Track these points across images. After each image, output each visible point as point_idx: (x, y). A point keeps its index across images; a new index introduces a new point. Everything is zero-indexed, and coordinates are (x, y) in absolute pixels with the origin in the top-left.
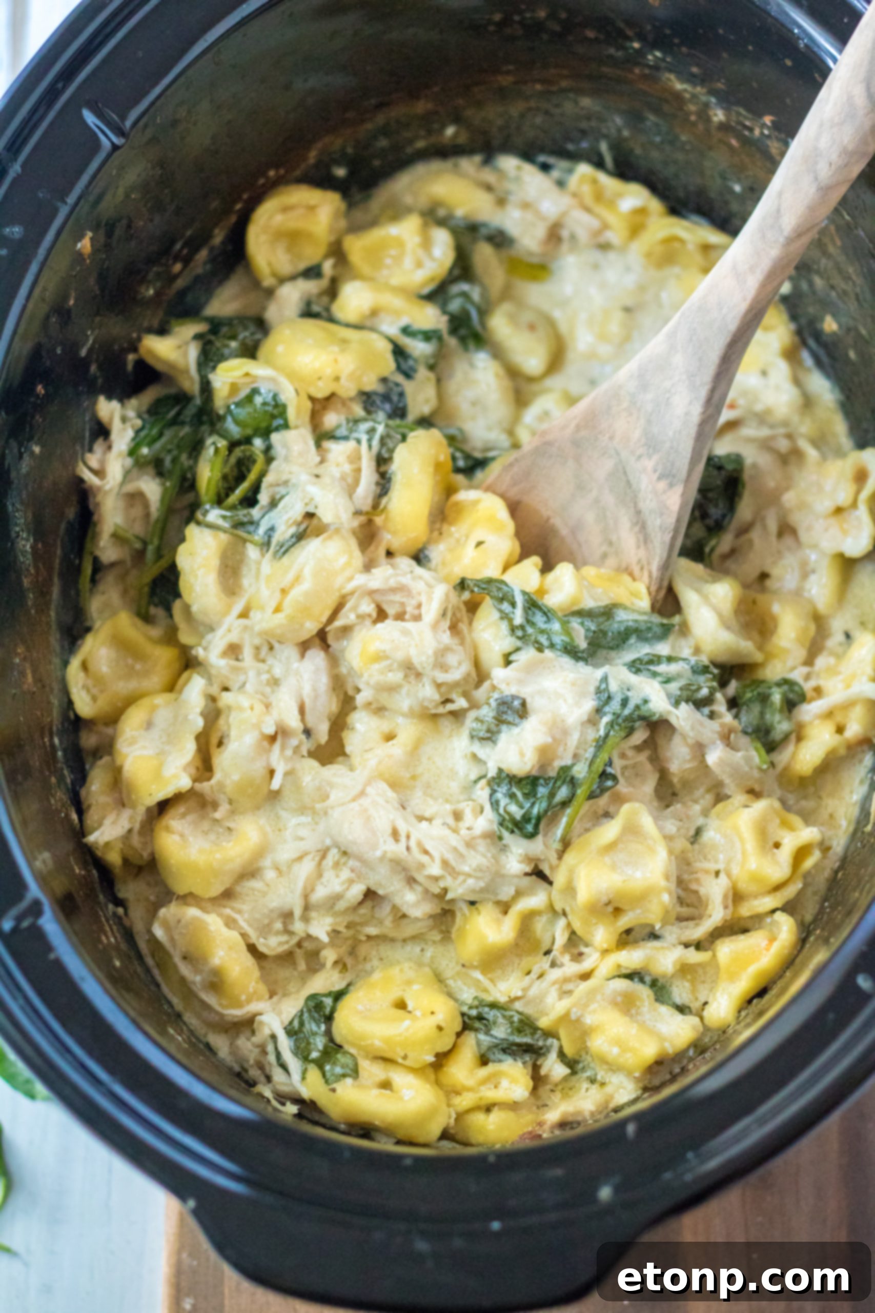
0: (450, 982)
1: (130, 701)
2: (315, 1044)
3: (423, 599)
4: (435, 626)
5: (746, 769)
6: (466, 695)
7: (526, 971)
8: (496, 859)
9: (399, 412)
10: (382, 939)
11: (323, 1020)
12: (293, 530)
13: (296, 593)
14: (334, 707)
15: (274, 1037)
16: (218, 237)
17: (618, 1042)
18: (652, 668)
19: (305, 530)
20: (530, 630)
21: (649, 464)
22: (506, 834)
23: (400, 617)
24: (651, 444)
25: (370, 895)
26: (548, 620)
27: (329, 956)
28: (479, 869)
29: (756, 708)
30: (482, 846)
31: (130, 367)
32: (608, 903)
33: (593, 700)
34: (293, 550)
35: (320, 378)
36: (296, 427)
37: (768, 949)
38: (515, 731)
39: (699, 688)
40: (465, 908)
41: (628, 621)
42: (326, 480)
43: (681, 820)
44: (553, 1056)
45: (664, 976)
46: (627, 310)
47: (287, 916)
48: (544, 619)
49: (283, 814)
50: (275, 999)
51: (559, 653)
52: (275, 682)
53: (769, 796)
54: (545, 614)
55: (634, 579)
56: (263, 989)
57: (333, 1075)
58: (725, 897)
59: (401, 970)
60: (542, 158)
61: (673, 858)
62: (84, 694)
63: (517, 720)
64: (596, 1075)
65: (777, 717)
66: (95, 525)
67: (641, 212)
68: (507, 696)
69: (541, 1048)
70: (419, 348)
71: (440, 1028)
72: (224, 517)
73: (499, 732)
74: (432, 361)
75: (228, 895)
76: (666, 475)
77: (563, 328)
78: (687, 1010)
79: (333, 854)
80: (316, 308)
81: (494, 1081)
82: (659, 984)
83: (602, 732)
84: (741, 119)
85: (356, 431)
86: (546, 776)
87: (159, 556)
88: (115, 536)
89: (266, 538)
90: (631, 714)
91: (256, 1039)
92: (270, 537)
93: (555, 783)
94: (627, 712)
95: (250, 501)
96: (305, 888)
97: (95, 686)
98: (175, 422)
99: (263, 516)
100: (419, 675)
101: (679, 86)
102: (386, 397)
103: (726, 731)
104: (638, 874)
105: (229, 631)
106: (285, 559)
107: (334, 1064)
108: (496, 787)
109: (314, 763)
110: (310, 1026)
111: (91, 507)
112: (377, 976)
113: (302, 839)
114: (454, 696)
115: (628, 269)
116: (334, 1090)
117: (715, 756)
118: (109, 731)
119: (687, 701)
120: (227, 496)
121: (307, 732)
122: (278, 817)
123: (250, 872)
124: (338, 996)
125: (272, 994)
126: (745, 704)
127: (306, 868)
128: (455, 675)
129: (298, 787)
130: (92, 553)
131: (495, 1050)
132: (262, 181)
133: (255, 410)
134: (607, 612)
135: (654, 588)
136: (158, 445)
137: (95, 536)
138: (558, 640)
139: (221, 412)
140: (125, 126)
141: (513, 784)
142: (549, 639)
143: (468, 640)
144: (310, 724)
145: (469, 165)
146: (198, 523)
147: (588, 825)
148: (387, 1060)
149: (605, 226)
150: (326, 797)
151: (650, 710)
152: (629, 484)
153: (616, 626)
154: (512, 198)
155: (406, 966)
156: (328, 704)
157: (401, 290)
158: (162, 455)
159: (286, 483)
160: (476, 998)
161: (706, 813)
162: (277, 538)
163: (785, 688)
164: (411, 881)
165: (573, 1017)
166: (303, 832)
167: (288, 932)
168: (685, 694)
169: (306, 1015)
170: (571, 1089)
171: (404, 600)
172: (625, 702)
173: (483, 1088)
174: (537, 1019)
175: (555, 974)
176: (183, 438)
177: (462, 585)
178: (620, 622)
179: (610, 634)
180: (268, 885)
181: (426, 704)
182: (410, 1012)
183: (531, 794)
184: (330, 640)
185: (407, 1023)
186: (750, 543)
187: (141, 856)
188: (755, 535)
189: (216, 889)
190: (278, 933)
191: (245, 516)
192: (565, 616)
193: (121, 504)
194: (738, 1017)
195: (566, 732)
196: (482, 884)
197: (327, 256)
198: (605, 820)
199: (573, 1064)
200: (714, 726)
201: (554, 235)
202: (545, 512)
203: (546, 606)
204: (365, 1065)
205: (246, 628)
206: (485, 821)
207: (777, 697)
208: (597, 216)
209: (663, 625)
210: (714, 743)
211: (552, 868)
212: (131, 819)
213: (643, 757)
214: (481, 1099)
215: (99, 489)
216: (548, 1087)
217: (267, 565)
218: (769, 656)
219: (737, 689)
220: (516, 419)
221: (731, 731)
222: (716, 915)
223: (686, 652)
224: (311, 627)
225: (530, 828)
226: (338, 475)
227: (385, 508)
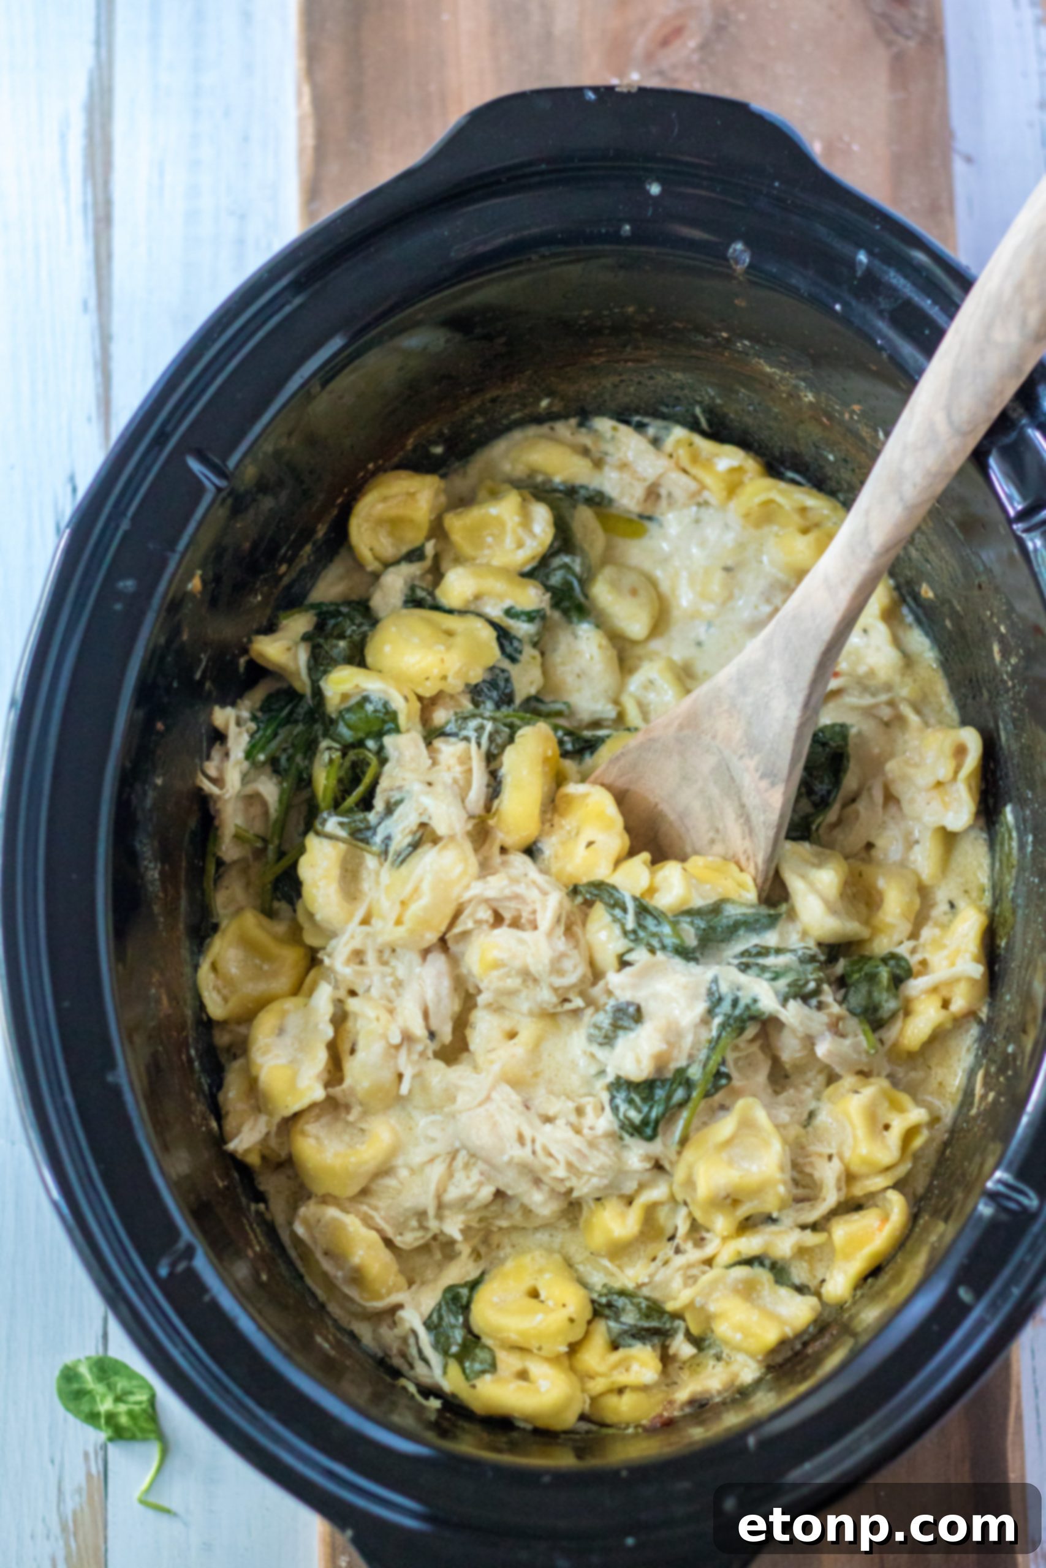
0: (581, 1268)
1: (262, 1004)
2: (454, 1337)
3: (538, 906)
4: (550, 934)
5: (855, 1056)
6: (582, 994)
7: (651, 1256)
8: (618, 1156)
9: (507, 699)
10: (514, 1228)
11: (460, 1311)
12: (408, 839)
13: (415, 909)
14: (457, 1007)
15: (414, 1333)
16: (321, 531)
17: (741, 1328)
18: (762, 961)
19: (421, 839)
20: (642, 934)
21: (752, 763)
22: (626, 1137)
23: (516, 924)
24: (753, 745)
25: (499, 1194)
26: (659, 923)
27: (465, 1249)
28: (602, 1168)
29: (864, 989)
30: (604, 1145)
31: (242, 669)
32: (727, 1196)
33: (706, 1001)
34: (410, 859)
35: (427, 679)
36: (408, 730)
37: (880, 1229)
38: (632, 1035)
39: (807, 982)
40: (592, 1204)
41: (736, 915)
42: (439, 788)
43: (794, 1105)
44: (680, 1337)
45: (783, 1259)
46: (727, 569)
47: (422, 1215)
48: (655, 922)
49: (416, 1114)
50: (414, 1287)
51: (670, 954)
52: (398, 984)
53: (879, 1075)
54: (655, 918)
55: (742, 870)
56: (402, 1281)
57: (472, 1371)
58: (839, 1180)
59: (533, 1259)
60: (637, 418)
61: (787, 1148)
62: (215, 995)
63: (633, 1025)
64: (722, 1352)
65: (885, 996)
66: (217, 828)
67: (739, 470)
68: (622, 1003)
69: (668, 1331)
70: (522, 629)
71: (572, 1320)
72: (341, 824)
73: (616, 1037)
74: (536, 639)
75: (365, 1192)
76: (768, 774)
77: (665, 586)
78: (806, 1290)
79: (462, 1157)
80: (421, 594)
81: (625, 1365)
82: (778, 1266)
83: (714, 1033)
84: (831, 403)
85: (464, 729)
86: (663, 1078)
87: (281, 854)
88: (238, 837)
89: (383, 847)
90: (741, 1015)
91: (397, 1331)
92: (387, 846)
93: (671, 1085)
94: (737, 1012)
95: (367, 803)
96: (437, 1190)
97: (225, 987)
98: (290, 720)
99: (379, 824)
100: (536, 981)
101: (768, 369)
102: (493, 684)
103: (834, 1019)
104: (754, 1168)
105: (352, 937)
106: (404, 868)
107: (473, 1360)
108: (615, 1093)
109: (439, 1065)
110: (449, 1319)
111: (212, 812)
112: (509, 1265)
113: (433, 1140)
114: (571, 996)
115: (727, 526)
116: (474, 1387)
117: (822, 1049)
118: (242, 1030)
119: (795, 997)
120: (344, 799)
121: (432, 1035)
122: (410, 1117)
123: (384, 1171)
124: (474, 1285)
125: (411, 1283)
126: (853, 985)
127: (437, 1171)
128: (572, 979)
129: (425, 1088)
130: (214, 855)
131: (626, 1337)
132: (361, 474)
133: (367, 716)
134: (716, 909)
135: (760, 881)
136: (274, 745)
137: (217, 839)
138: (670, 941)
139: (334, 716)
140: (226, 466)
141: (631, 1089)
142: (661, 941)
143: (582, 942)
144: (434, 1027)
145: (564, 429)
146: (318, 834)
147: (705, 1119)
148: (521, 1349)
149: (703, 487)
150: (453, 1099)
151: (758, 1010)
152: (732, 779)
153: (725, 921)
154: (609, 459)
155: (537, 1253)
156: (451, 1005)
157: (503, 572)
158: (278, 754)
159: (400, 788)
160: (605, 1286)
161: (818, 1096)
162: (394, 847)
163: (892, 963)
164: (537, 1182)
165: (698, 1305)
166: (433, 1132)
167: (423, 1227)
168: (793, 990)
169: (444, 1308)
170: (698, 1365)
171: (520, 906)
172: (735, 1003)
173: (615, 1373)
174: (664, 1302)
175: (679, 1261)
176: (297, 736)
177: (575, 891)
178: (728, 917)
179: (719, 929)
180: (402, 1183)
181: (545, 1006)
182: (542, 1302)
183: (649, 1099)
184: (450, 944)
185: (540, 1317)
186: (857, 815)
187: (279, 1156)
188: (861, 806)
189: (354, 1189)
190: (413, 1230)
191: (361, 821)
192: (675, 916)
193: (240, 805)
194: (854, 1296)
195: (679, 1035)
196: (605, 1182)
197: (428, 538)
198: (721, 1113)
199: (698, 1342)
200: (822, 1018)
201: (653, 493)
202: (653, 799)
203: (656, 909)
204: (502, 1356)
205: (368, 935)
206: (605, 1122)
207: (884, 974)
208: (695, 478)
209: (770, 916)
210: (822, 1034)
211: (672, 1163)
212: (268, 1123)
213: (755, 1048)
214: (613, 1383)
215: (219, 797)
216: (677, 1365)
217: (386, 874)
218: (875, 931)
219: (845, 967)
220: (621, 687)
221: (839, 1018)
222: (831, 1198)
223: (794, 940)
224: (431, 937)
225: (649, 1131)
226: (449, 781)
227: (497, 810)
